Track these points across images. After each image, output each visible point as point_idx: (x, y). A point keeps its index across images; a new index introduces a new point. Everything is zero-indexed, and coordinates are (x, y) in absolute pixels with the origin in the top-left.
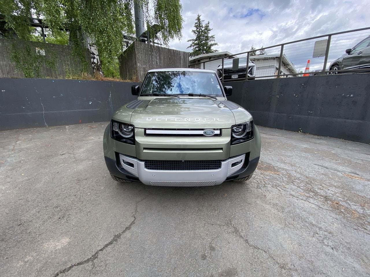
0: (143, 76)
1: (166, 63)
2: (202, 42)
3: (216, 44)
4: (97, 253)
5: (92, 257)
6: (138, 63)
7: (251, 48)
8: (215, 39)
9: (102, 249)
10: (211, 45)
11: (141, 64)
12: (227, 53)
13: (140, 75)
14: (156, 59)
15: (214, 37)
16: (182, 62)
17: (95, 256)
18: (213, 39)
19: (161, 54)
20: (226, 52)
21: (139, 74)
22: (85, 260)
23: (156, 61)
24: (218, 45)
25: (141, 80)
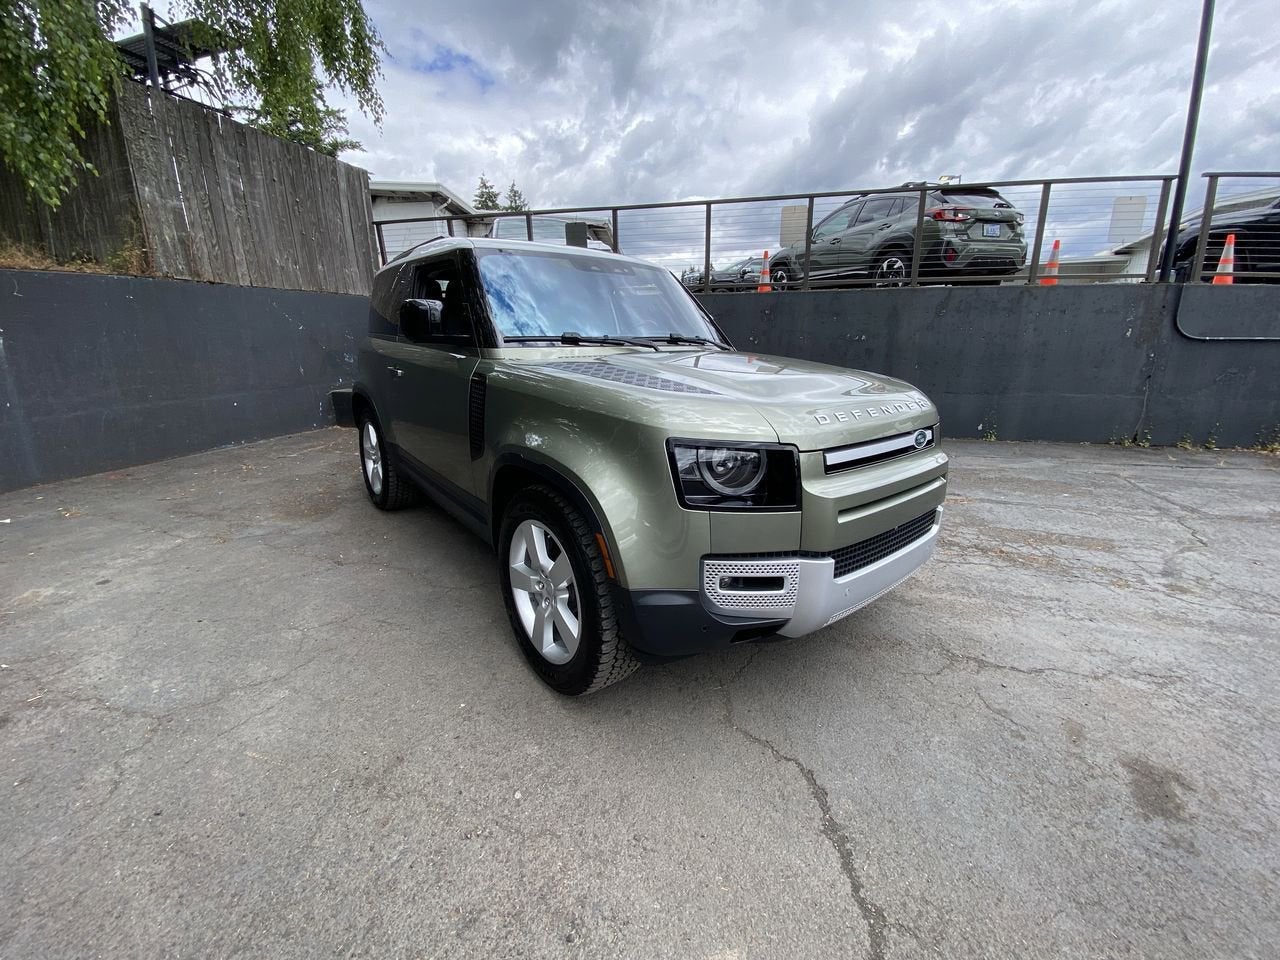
0: (174, 246)
1: (280, 199)
2: (294, 128)
3: (354, 146)
4: (861, 903)
5: (869, 923)
6: (145, 182)
7: (479, 183)
8: (348, 127)
9: (853, 884)
10: (336, 146)
11: (160, 192)
12: (440, 190)
13: (163, 242)
14: (231, 176)
15: (344, 118)
16: (345, 205)
17: (873, 914)
18: (341, 124)
19: (253, 159)
20: (437, 185)
21: (154, 241)
22: (867, 944)
23: (232, 185)
24: (363, 150)
25: (169, 267)
